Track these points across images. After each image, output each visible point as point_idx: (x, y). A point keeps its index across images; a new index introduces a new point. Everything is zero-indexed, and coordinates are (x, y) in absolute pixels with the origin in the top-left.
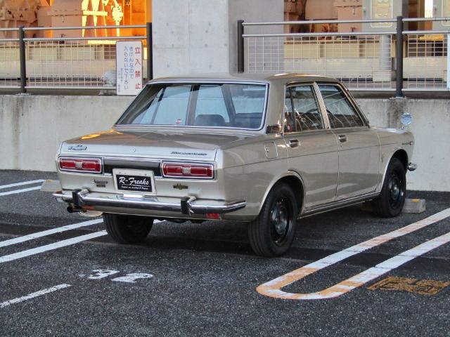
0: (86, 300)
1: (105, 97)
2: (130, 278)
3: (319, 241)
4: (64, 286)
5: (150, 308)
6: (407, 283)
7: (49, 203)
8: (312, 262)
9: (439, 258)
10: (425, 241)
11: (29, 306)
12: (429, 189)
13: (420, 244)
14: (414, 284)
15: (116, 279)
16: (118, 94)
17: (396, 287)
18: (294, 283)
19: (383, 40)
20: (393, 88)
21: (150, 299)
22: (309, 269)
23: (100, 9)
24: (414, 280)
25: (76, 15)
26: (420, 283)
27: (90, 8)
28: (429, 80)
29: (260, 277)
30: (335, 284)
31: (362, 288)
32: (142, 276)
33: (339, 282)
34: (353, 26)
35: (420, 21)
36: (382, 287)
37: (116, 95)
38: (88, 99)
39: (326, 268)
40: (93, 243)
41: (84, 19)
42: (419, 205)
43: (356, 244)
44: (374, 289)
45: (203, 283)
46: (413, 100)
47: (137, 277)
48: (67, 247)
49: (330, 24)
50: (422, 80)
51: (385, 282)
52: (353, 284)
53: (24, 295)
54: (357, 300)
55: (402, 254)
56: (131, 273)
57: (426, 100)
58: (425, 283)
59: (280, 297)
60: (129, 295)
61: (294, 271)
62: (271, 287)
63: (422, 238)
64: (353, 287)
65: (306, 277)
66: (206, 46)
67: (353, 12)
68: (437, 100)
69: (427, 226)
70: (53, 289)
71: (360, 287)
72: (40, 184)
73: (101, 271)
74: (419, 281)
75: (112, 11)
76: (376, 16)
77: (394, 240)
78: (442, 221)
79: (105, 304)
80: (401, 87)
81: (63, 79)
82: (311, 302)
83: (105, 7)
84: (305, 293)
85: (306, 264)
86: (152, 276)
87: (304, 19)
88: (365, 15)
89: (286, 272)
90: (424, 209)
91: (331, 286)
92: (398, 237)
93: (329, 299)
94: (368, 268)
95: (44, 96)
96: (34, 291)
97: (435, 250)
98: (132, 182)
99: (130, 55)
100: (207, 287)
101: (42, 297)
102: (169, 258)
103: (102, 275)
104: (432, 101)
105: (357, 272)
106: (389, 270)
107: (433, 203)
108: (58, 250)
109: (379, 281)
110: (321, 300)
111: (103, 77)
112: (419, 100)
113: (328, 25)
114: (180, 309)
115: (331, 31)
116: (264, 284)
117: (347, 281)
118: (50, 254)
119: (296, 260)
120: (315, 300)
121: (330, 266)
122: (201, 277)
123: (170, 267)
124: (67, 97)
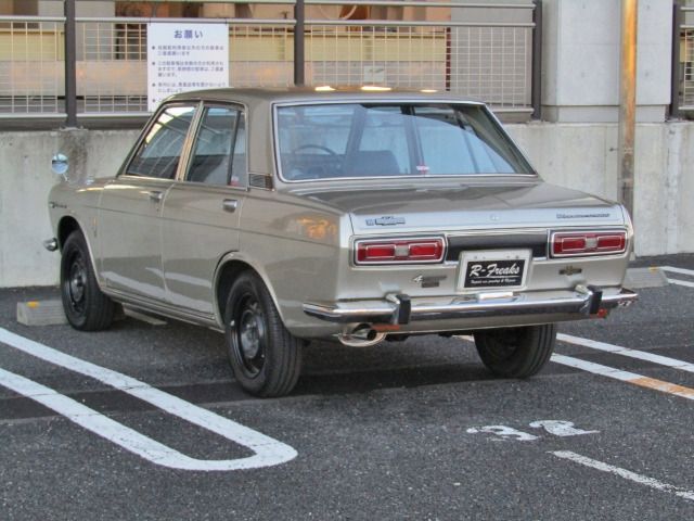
20: (60, 112)
98: (491, 272)
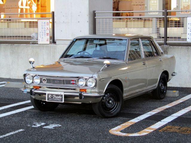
0: (32, 137)
1: (33, 45)
2: (51, 127)
3: (134, 110)
4: (21, 130)
5: (62, 140)
6: (176, 128)
7: (9, 92)
8: (132, 119)
9: (189, 117)
10: (181, 110)
11: (7, 139)
12: (179, 86)
13: (179, 111)
14: (179, 129)
15: (45, 127)
16: (39, 43)
17: (172, 130)
18: (125, 129)
19: (154, 20)
20: (163, 41)
21: (62, 136)
22: (131, 122)
23: (26, 5)
24: (179, 127)
25: (16, 8)
26: (182, 128)
27: (22, 5)
28: (175, 38)
29: (110, 126)
30: (144, 129)
31: (157, 131)
32: (56, 125)
33: (146, 128)
34: (140, 13)
35: (170, 12)
36: (165, 130)
37: (38, 44)
38: (25, 45)
39: (139, 122)
40: (32, 110)
41: (19, 10)
42: (176, 93)
43: (150, 111)
44: (162, 131)
45: (84, 129)
46: (172, 47)
47: (54, 126)
48: (20, 112)
49: (129, 13)
50: (176, 38)
51: (166, 128)
52: (152, 129)
53: (4, 135)
54: (155, 136)
55: (172, 115)
56: (51, 124)
57: (178, 47)
58: (184, 128)
59: (120, 135)
60: (52, 134)
61: (125, 123)
62: (115, 130)
63: (179, 108)
64: (152, 131)
65: (131, 126)
66: (79, 22)
67: (140, 7)
68: (182, 47)
69: (181, 103)
70: (17, 132)
71: (155, 130)
72: (4, 84)
73: (37, 123)
74: (181, 127)
75: (32, 6)
76: (151, 9)
77: (167, 109)
78: (187, 100)
79: (41, 139)
80: (166, 41)
81: (11, 37)
82: (134, 137)
83: (29, 5)
84: (131, 133)
85: (129, 120)
86: (61, 125)
87: (118, 11)
88: (146, 9)
89: (122, 124)
90: (178, 95)
91: (142, 130)
92: (169, 108)
93: (142, 136)
94: (158, 122)
95: (5, 44)
96: (8, 133)
97: (186, 113)
99: (44, 26)
100: (86, 131)
101: (12, 135)
102: (67, 117)
103: (38, 125)
104: (180, 47)
105: (153, 124)
106: (167, 123)
107: (182, 93)
108: (16, 114)
109: (163, 128)
110: (139, 136)
111: (32, 35)
112: (175, 47)
113: (128, 13)
114: (76, 140)
115: (129, 16)
116: (112, 129)
117: (149, 127)
118: (13, 115)
119: (125, 118)
120: (136, 137)
121: (140, 121)
122: (83, 126)
123: (68, 121)
124: (15, 45)
